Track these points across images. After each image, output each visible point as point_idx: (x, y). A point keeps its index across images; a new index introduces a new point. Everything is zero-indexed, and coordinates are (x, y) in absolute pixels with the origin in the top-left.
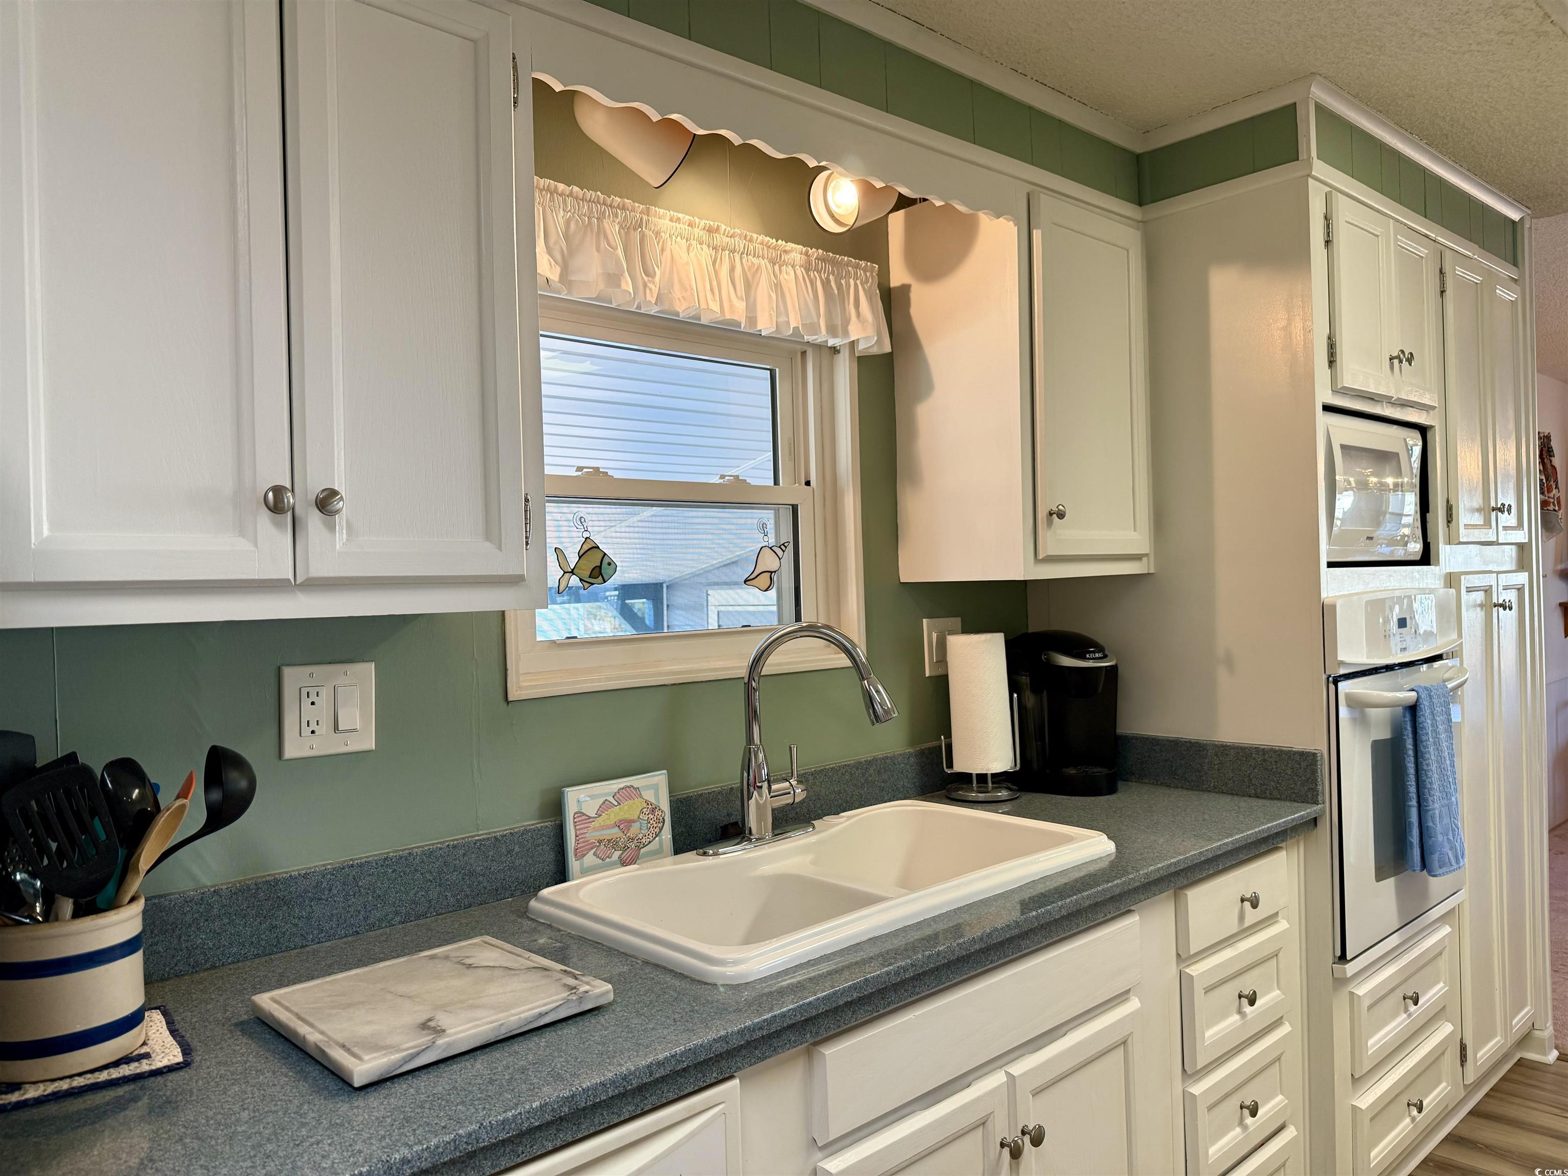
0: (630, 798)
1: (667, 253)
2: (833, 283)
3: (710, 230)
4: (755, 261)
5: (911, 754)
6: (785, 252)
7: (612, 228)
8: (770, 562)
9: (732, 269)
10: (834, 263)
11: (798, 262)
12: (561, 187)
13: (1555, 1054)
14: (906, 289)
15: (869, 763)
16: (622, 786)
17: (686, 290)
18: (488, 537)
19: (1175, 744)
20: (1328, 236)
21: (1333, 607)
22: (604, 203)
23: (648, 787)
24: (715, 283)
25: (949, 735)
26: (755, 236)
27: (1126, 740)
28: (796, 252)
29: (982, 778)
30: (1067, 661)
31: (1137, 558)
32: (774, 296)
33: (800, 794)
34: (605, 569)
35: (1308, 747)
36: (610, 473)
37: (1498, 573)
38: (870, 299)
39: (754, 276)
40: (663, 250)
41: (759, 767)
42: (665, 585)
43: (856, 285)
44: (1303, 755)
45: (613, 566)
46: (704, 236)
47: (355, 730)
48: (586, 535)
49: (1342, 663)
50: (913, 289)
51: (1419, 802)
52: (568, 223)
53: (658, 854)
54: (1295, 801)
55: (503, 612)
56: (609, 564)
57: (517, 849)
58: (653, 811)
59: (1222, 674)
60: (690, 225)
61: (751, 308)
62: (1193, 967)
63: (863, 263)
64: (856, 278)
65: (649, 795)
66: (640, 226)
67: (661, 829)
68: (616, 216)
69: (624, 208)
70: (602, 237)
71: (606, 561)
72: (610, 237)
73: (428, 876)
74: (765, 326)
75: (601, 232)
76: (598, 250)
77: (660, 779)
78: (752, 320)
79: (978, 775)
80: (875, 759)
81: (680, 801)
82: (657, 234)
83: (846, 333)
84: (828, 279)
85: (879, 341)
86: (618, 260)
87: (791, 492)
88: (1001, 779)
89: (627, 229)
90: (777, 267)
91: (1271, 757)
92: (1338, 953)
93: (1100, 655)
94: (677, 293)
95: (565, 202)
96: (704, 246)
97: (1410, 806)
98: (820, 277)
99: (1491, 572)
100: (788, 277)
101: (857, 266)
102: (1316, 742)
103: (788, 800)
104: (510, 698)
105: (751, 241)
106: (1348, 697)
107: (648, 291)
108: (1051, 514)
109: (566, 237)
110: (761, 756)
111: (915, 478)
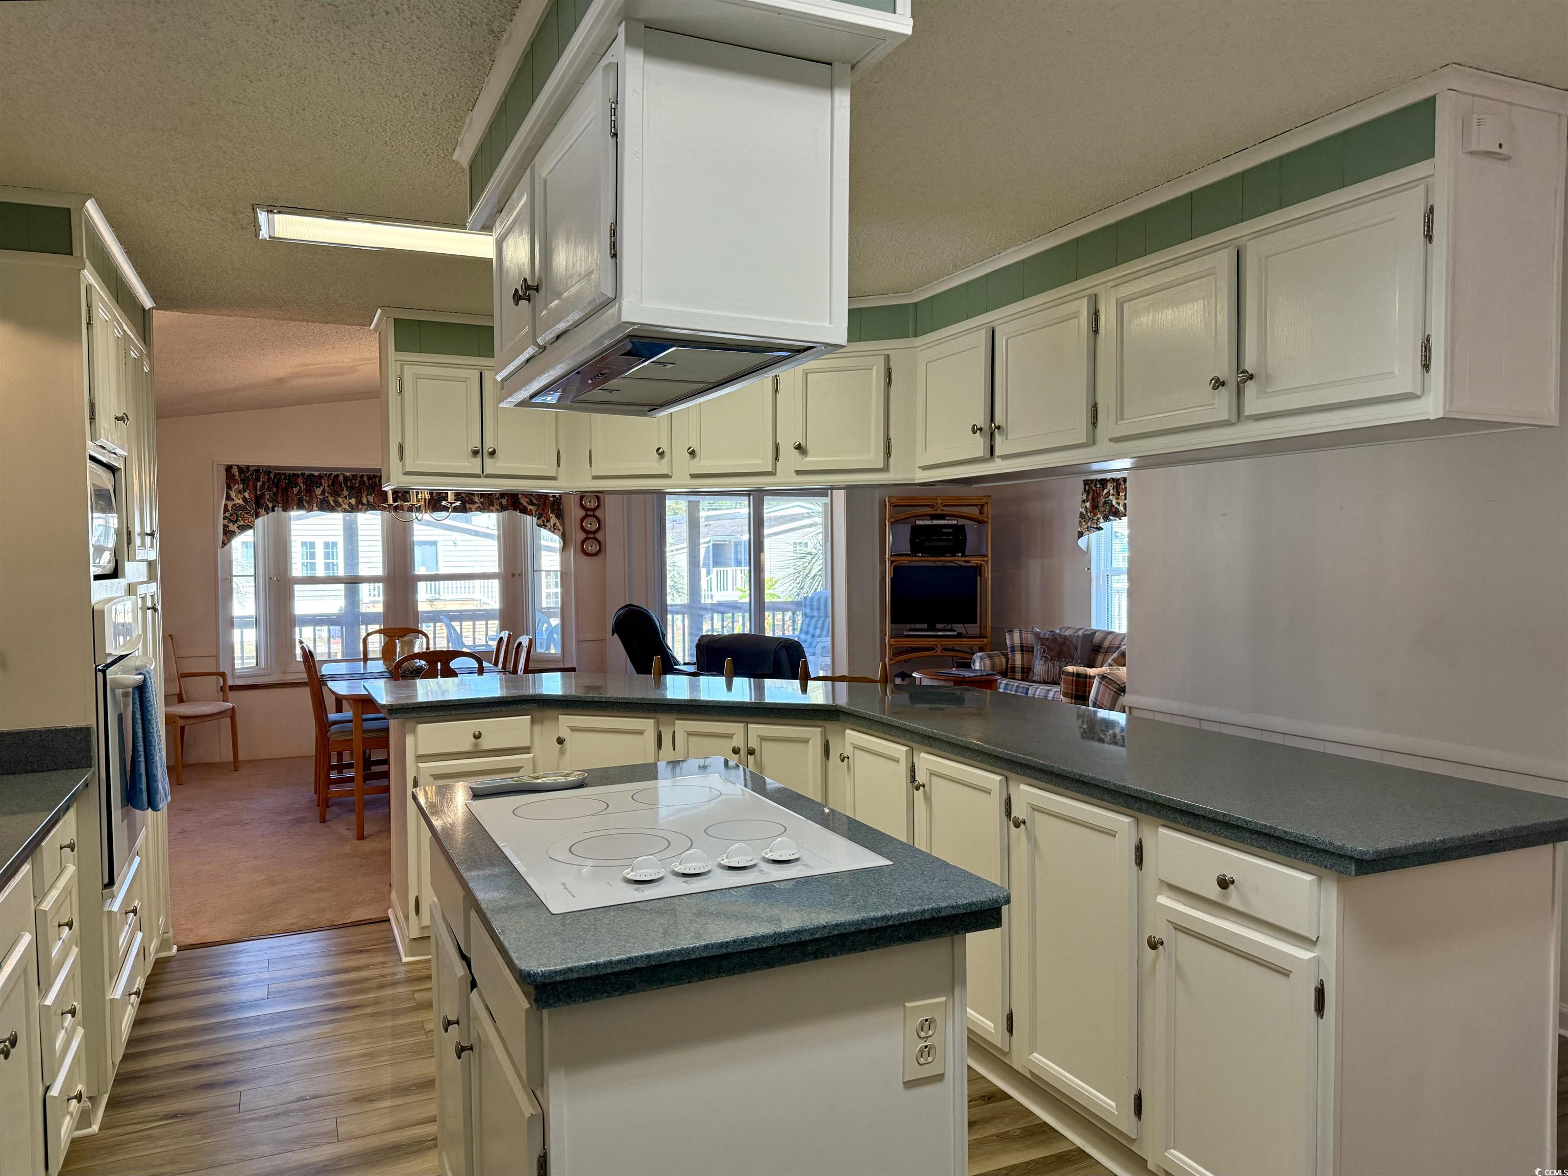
13: (175, 947)
20: (89, 319)
21: (98, 610)
35: (82, 724)
44: (77, 730)
49: (108, 653)
51: (146, 757)
54: (71, 768)
62: (43, 905)
91: (48, 737)
92: (106, 881)
97: (140, 761)
102: (86, 720)
106: (110, 681)
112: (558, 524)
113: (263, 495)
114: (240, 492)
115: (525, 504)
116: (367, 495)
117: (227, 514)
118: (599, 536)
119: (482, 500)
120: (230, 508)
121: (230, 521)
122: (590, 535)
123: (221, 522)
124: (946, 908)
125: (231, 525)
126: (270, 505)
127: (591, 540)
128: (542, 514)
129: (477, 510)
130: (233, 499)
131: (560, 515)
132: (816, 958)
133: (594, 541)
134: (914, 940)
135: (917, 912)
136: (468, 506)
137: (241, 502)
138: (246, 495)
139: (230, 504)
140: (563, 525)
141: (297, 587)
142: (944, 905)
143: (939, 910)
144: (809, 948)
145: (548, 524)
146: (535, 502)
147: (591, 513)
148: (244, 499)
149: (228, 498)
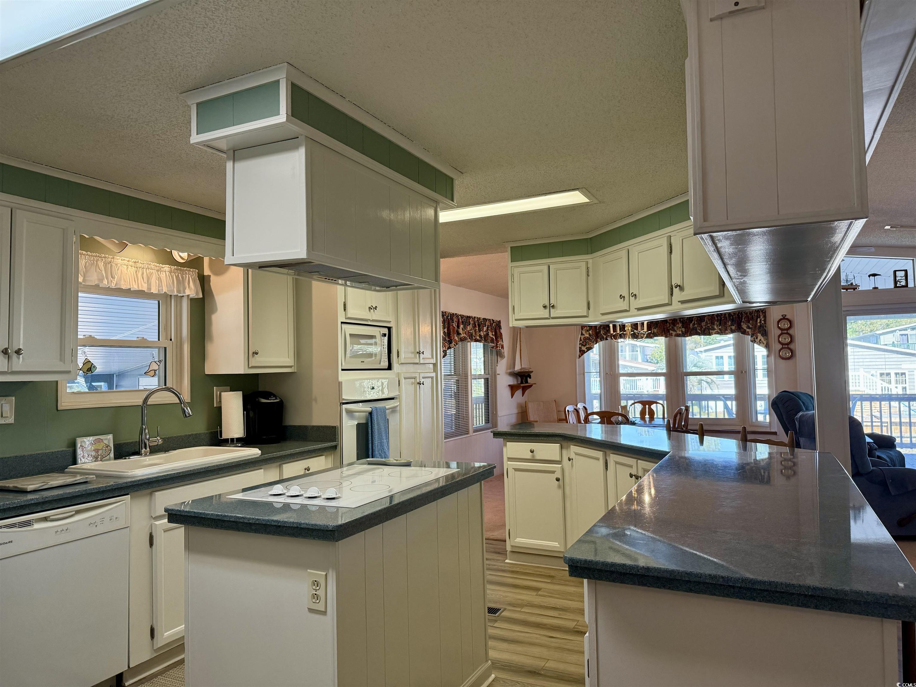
0: (99, 442)
1: (120, 270)
2: (180, 276)
3: (135, 262)
4: (151, 271)
5: (207, 433)
6: (163, 268)
7: (101, 264)
8: (155, 367)
9: (143, 274)
10: (180, 270)
11: (167, 270)
12: (84, 252)
14: (210, 276)
15: (190, 435)
16: (96, 438)
17: (125, 282)
18: (61, 360)
19: (300, 427)
21: (342, 382)
22: (99, 257)
23: (106, 439)
24: (136, 279)
25: (221, 427)
26: (151, 263)
27: (286, 427)
28: (167, 268)
29: (232, 440)
30: (263, 401)
31: (291, 367)
32: (157, 282)
33: (161, 442)
34: (93, 369)
35: (335, 425)
36: (96, 337)
37: (419, 373)
38: (194, 281)
39: (150, 276)
40: (118, 270)
41: (146, 435)
42: (115, 375)
43: (189, 277)
44: (333, 427)
45: (95, 368)
46: (133, 264)
47: (7, 417)
48: (86, 357)
49: (343, 399)
50: (211, 277)
51: (372, 442)
52: (86, 263)
53: (109, 460)
54: (328, 440)
55: (57, 381)
56: (94, 367)
57: (59, 456)
58: (107, 447)
59: (314, 403)
60: (128, 261)
61: (149, 285)
63: (192, 270)
64: (189, 274)
65: (106, 442)
66: (111, 263)
67: (110, 453)
68: (102, 260)
69: (105, 257)
70: (97, 267)
71: (93, 366)
72: (100, 267)
73: (30, 463)
74: (154, 290)
75: (97, 264)
76: (96, 271)
77: (110, 436)
78: (149, 289)
79: (231, 439)
80: (192, 434)
81: (117, 444)
82: (116, 265)
83: (184, 292)
84: (178, 275)
85: (197, 293)
86: (102, 274)
87: (164, 342)
88: (239, 440)
89: (105, 264)
90: (159, 272)
93: (274, 398)
94: (123, 282)
95: (85, 257)
96: (133, 267)
97: (369, 443)
98: (175, 275)
99: (417, 372)
100: (163, 275)
101: (189, 271)
102: (336, 424)
103: (156, 444)
104: (59, 409)
105: (150, 264)
106: (346, 409)
107: (112, 283)
108: (254, 353)
109: (85, 267)
110: (147, 431)
111: (211, 339)
112: (763, 339)
113: (600, 332)
114: (588, 331)
115: (745, 328)
116: (654, 329)
117: (581, 342)
118: (792, 346)
119: (720, 327)
120: (582, 339)
121: (582, 345)
122: (786, 346)
123: (578, 346)
124: (304, 524)
125: (583, 347)
126: (605, 337)
127: (785, 349)
128: (754, 334)
129: (715, 334)
130: (584, 335)
131: (765, 334)
132: (255, 532)
133: (787, 350)
134: (295, 537)
135: (291, 522)
136: (711, 331)
137: (588, 336)
138: (591, 332)
139: (583, 337)
140: (767, 339)
141: (622, 378)
142: (303, 522)
143: (300, 524)
144: (253, 527)
145: (756, 340)
146: (751, 326)
147: (786, 332)
148: (589, 334)
149: (582, 334)
